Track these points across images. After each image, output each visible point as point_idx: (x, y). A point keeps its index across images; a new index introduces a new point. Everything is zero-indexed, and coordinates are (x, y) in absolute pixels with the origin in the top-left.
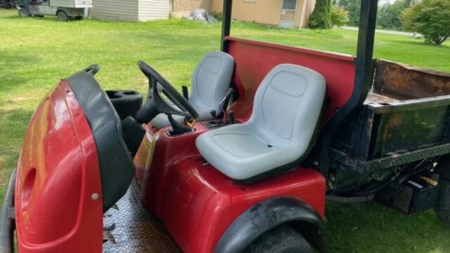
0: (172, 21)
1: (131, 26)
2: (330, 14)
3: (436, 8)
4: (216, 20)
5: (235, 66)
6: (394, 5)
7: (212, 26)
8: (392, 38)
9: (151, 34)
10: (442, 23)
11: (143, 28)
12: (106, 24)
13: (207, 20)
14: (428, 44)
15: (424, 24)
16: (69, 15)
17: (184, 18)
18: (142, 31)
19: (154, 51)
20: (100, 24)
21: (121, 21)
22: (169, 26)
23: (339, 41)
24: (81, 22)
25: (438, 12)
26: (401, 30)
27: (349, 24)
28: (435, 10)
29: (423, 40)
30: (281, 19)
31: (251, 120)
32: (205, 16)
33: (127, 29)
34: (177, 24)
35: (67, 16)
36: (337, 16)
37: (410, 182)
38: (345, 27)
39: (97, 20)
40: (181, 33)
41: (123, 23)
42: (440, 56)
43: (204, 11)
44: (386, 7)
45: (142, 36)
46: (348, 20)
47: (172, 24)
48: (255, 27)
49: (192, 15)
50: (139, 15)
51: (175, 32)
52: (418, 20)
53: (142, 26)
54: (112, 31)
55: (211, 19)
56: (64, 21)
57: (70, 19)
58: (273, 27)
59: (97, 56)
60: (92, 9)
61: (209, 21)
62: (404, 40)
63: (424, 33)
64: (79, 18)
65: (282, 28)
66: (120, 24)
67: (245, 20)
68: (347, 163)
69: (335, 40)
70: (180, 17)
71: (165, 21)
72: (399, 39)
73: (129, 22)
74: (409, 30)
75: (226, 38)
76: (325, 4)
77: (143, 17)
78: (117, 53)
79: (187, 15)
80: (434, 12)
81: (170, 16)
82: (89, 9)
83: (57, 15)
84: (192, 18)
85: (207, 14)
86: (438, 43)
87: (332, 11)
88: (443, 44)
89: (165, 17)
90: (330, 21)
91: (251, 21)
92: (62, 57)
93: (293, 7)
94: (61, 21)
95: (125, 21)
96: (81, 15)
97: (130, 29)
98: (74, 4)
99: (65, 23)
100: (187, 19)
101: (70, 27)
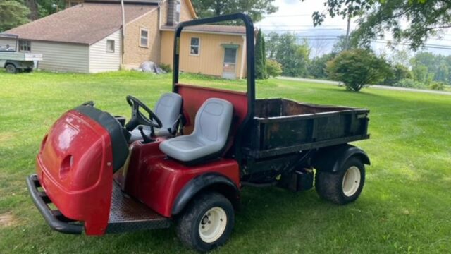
0: (123, 72)
1: (83, 77)
2: (266, 67)
3: (351, 61)
4: (164, 72)
5: (182, 101)
6: (322, 59)
7: (161, 77)
8: (319, 86)
9: (103, 84)
10: (356, 73)
11: (94, 79)
12: (56, 76)
13: (156, 71)
14: (349, 90)
15: (343, 74)
16: (18, 67)
17: (133, 70)
18: (94, 82)
19: (108, 99)
20: (50, 76)
21: (72, 73)
22: (120, 77)
23: (273, 89)
24: (31, 74)
25: (353, 64)
26: (329, 80)
27: (282, 74)
28: (351, 63)
29: (345, 88)
30: (224, 71)
31: (194, 132)
32: (154, 68)
33: (79, 80)
34: (127, 75)
35: (17, 69)
36: (272, 69)
37: (297, 172)
38: (279, 78)
39: (47, 72)
40: (131, 83)
41: (74, 75)
42: (354, 100)
43: (152, 63)
44: (316, 60)
45: (93, 87)
46: (282, 71)
47: (122, 75)
48: (200, 77)
49: (141, 67)
50: (90, 67)
51: (126, 83)
52: (339, 71)
53: (93, 77)
54: (64, 83)
55: (159, 71)
56: (13, 73)
57: (19, 71)
58: (217, 78)
59: (55, 105)
60: (41, 61)
61: (158, 72)
62: (330, 87)
63: (345, 82)
64: (28, 70)
65: (225, 79)
66: (71, 76)
67: (191, 71)
68: (250, 154)
69: (270, 89)
70: (130, 69)
71: (115, 73)
72: (326, 87)
73: (80, 73)
74: (333, 79)
75: (176, 84)
76: (261, 58)
77: (93, 69)
78: (73, 101)
79: (136, 67)
80: (350, 64)
81: (120, 69)
82: (38, 62)
83: (5, 67)
84: (141, 70)
85: (156, 66)
86: (357, 90)
87: (266, 64)
88: (361, 90)
89: (116, 69)
90: (266, 72)
91: (197, 72)
92: (20, 106)
93: (234, 61)
94: (10, 73)
95: (75, 73)
96: (31, 67)
97: (82, 80)
98: (25, 57)
99: (14, 75)
100: (136, 71)
101: (20, 79)
